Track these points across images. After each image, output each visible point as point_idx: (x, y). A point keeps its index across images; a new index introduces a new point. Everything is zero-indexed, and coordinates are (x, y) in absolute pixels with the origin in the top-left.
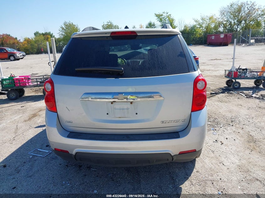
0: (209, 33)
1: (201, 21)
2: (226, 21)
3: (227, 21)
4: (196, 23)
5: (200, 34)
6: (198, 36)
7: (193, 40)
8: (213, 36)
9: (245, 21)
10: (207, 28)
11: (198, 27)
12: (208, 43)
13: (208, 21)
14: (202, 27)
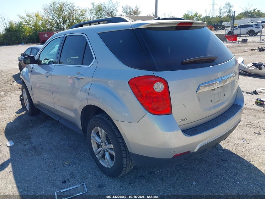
0: (39, 31)
1: (27, 18)
2: (51, 19)
3: (53, 19)
4: (22, 20)
5: (29, 32)
6: (27, 33)
7: (24, 38)
8: (46, 34)
9: (69, 20)
10: (35, 25)
11: (25, 24)
12: (42, 41)
13: (34, 18)
14: (30, 24)
